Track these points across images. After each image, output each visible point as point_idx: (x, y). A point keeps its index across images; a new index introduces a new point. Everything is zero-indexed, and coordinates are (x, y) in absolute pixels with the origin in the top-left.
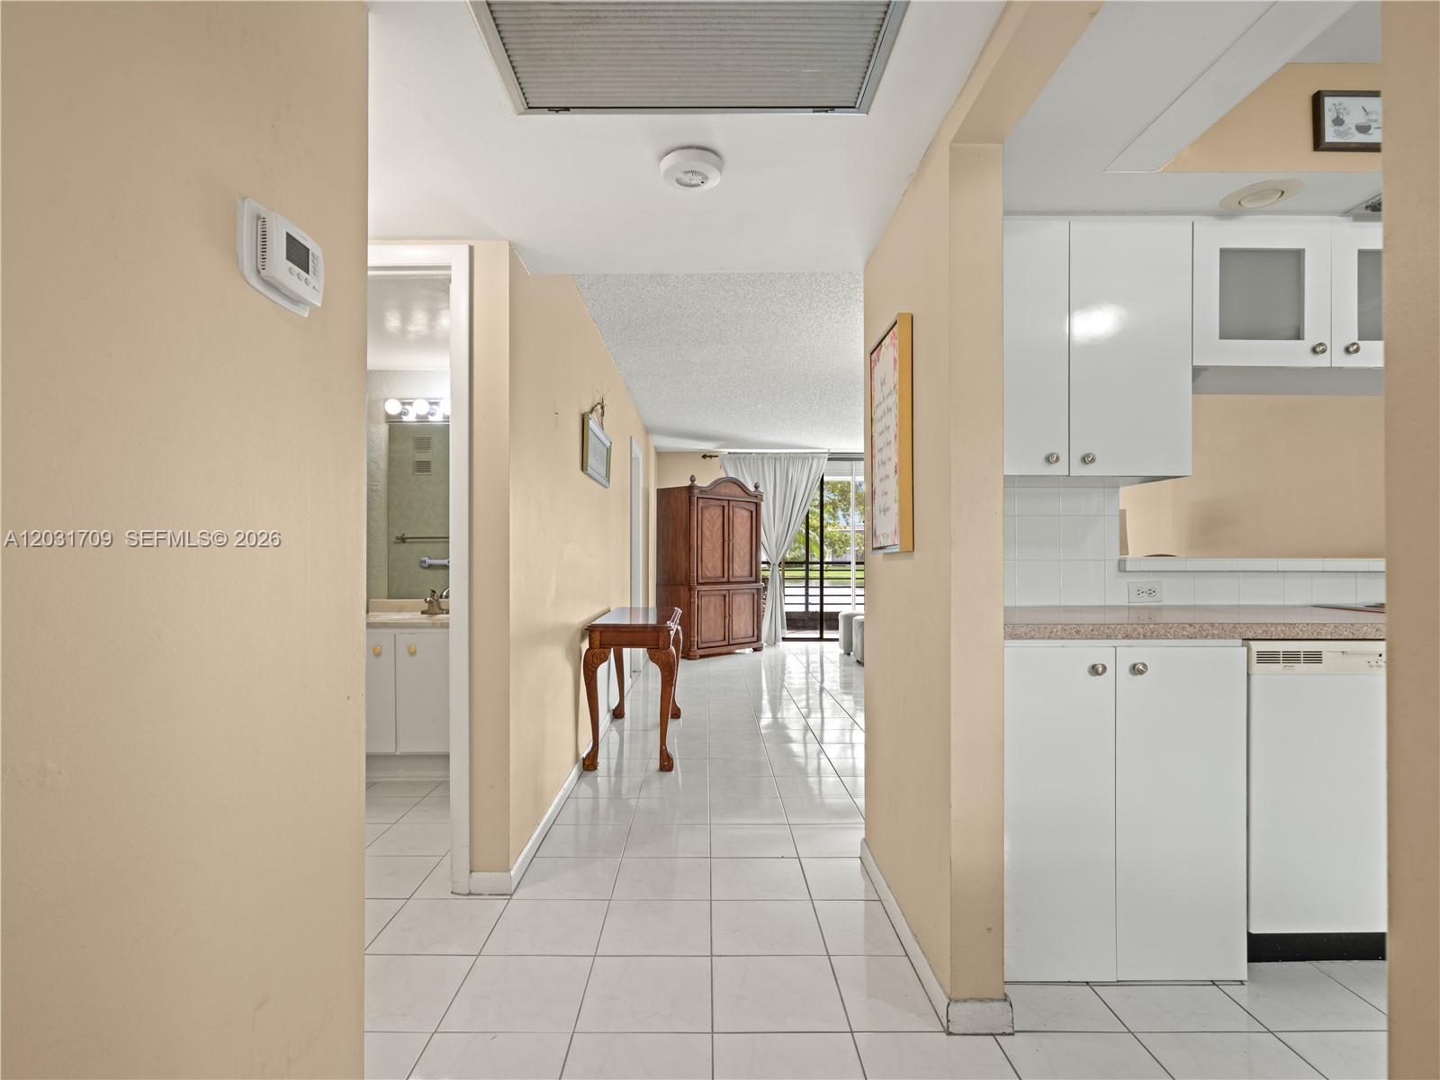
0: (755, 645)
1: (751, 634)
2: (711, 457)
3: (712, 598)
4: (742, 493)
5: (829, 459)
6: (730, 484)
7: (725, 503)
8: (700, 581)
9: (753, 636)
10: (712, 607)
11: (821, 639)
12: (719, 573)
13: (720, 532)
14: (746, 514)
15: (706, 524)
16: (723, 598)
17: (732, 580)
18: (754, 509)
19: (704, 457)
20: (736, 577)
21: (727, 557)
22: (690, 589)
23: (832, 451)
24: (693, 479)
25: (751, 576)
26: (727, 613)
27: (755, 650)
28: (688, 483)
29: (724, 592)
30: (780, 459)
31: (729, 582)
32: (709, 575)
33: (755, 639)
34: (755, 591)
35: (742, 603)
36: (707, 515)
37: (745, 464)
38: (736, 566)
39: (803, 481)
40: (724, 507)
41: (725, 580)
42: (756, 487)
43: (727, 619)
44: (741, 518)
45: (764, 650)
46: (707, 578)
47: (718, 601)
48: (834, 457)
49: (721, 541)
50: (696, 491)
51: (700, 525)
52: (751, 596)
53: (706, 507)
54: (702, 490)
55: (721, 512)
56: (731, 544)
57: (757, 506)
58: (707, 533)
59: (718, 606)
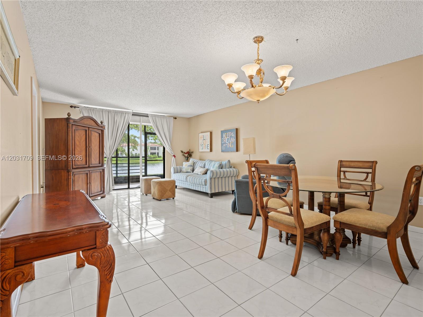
0: (102, 195)
1: (100, 191)
2: (75, 107)
3: (81, 175)
4: (95, 125)
5: (133, 115)
6: (89, 119)
7: (87, 129)
8: (74, 167)
9: (101, 191)
10: (80, 179)
11: (129, 188)
12: (84, 163)
13: (84, 143)
14: (97, 135)
15: (77, 138)
16: (86, 175)
17: (90, 166)
18: (100, 133)
19: (71, 107)
20: (93, 164)
21: (88, 155)
22: (68, 171)
23: (134, 111)
24: (69, 115)
25: (100, 164)
26: (88, 182)
27: (102, 197)
28: (66, 116)
29: (87, 172)
30: (111, 112)
31: (89, 167)
32: (79, 164)
33: (102, 192)
34: (102, 170)
35: (95, 176)
36: (77, 134)
37: (93, 112)
38: (92, 159)
39: (121, 123)
40: (86, 130)
41: (87, 166)
42: (102, 123)
43: (88, 185)
44: (95, 137)
45: (106, 196)
46: (78, 165)
47: (84, 176)
48: (134, 114)
49: (84, 147)
50: (71, 121)
51: (73, 139)
52: (100, 173)
53: (77, 130)
54: (75, 121)
55: (84, 133)
56: (90, 149)
57: (102, 131)
58: (77, 143)
59: (84, 179)
